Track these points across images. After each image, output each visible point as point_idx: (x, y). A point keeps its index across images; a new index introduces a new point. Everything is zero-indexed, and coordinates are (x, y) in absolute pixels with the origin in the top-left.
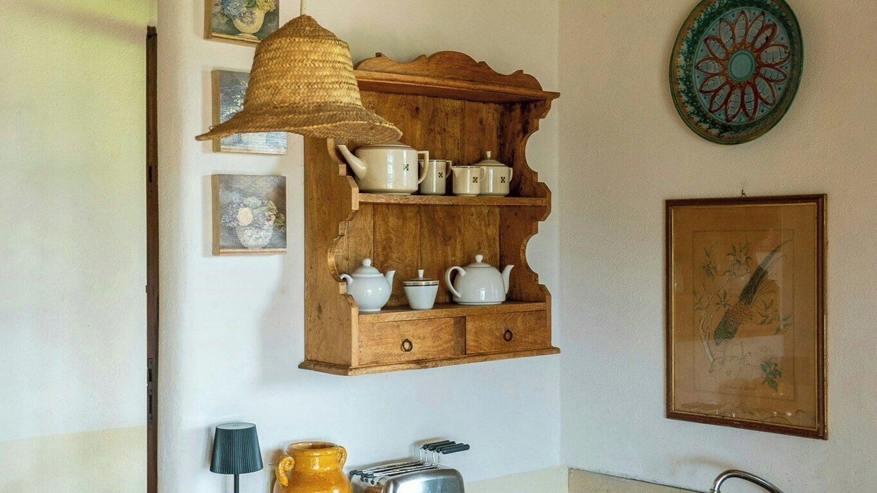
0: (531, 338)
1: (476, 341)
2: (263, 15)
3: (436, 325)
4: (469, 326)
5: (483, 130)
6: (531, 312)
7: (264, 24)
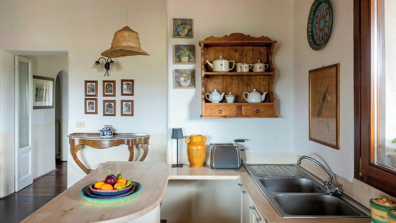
0: (267, 113)
1: (245, 112)
2: (187, 30)
3: (230, 107)
4: (243, 108)
5: (261, 54)
6: (266, 105)
7: (188, 32)
